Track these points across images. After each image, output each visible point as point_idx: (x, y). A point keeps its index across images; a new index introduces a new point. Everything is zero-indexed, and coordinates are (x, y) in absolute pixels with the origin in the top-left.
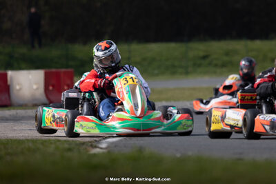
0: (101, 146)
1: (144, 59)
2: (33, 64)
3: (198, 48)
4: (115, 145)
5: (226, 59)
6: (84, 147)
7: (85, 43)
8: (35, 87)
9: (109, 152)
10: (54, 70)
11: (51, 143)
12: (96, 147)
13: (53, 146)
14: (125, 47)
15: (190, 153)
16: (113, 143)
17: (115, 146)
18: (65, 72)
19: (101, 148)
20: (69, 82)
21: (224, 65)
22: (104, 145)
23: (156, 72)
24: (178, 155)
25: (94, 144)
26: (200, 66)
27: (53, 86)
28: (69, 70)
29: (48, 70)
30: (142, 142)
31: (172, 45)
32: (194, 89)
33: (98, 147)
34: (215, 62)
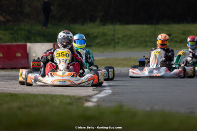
1: (125, 36)
5: (183, 37)
6: (81, 101)
7: (83, 24)
9: (98, 105)
11: (57, 98)
12: (89, 101)
13: (58, 100)
15: (156, 108)
16: (101, 98)
17: (103, 101)
19: (93, 102)
21: (181, 42)
22: (95, 100)
23: (133, 45)
24: (148, 109)
25: (88, 98)
30: (122, 97)
31: (145, 26)
33: (91, 101)
34: (175, 39)
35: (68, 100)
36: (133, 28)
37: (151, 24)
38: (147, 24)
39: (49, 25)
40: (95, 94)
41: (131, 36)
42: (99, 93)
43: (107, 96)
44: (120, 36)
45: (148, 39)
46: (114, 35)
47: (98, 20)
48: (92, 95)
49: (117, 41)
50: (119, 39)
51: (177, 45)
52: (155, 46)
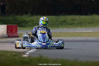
0: (27, 54)
3: (62, 18)
6: (21, 54)
7: (22, 15)
8: (3, 31)
9: (29, 56)
10: (10, 25)
11: (9, 53)
13: (9, 54)
15: (59, 57)
16: (31, 53)
17: (32, 54)
18: (14, 26)
19: (27, 55)
20: (15, 29)
21: (71, 24)
22: (28, 53)
24: (54, 58)
25: (24, 53)
26: (62, 24)
27: (10, 31)
29: (8, 25)
30: (41, 52)
31: (53, 17)
32: (60, 33)
33: (26, 54)
34: (68, 23)
37: (56, 15)
38: (54, 15)
40: (28, 51)
42: (30, 50)
43: (34, 52)
45: (54, 23)
46: (37, 21)
48: (27, 51)
51: (69, 26)
52: (58, 27)
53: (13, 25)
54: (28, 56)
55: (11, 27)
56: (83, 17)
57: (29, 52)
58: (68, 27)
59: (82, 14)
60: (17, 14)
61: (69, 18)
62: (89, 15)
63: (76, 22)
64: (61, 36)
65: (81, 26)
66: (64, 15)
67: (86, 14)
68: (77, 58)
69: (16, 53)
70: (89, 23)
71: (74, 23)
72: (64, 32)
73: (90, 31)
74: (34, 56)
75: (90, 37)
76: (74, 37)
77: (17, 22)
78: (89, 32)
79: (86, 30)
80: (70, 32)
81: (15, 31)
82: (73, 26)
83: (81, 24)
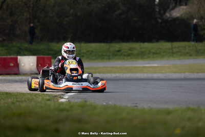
1: (88, 51)
2: (31, 53)
3: (116, 46)
4: (72, 97)
5: (130, 52)
6: (56, 98)
7: (58, 42)
8: (32, 64)
10: (42, 56)
12: (62, 98)
14: (78, 45)
16: (71, 96)
18: (47, 58)
19: (65, 99)
20: (49, 62)
21: (128, 55)
22: (66, 97)
23: (94, 58)
24: (104, 104)
25: (61, 96)
26: (116, 55)
27: (41, 64)
28: (50, 56)
29: (38, 56)
31: (103, 44)
32: (113, 67)
34: (125, 54)
35: (48, 98)
36: (94, 46)
37: (107, 42)
38: (104, 42)
39: (34, 43)
41: (93, 52)
44: (85, 51)
45: (104, 54)
46: (80, 51)
47: (69, 40)
49: (82, 55)
50: (84, 53)
51: (126, 58)
52: (109, 59)
53: (46, 56)
54: (66, 101)
55: (43, 59)
56: (146, 45)
57: (69, 96)
58: (124, 59)
59: (143, 41)
60: (52, 40)
61: (125, 46)
62: (153, 42)
63: (136, 52)
64: (114, 73)
65: (142, 58)
66: (119, 42)
67: (150, 40)
68: (136, 104)
69: (49, 96)
70: (154, 53)
71: (132, 54)
72: (119, 66)
73: (156, 65)
74: (76, 101)
75: (155, 73)
76: (133, 73)
77: (50, 52)
78: (153, 67)
79: (149, 64)
80: (127, 66)
81: (49, 64)
82: (131, 58)
83: (142, 55)
